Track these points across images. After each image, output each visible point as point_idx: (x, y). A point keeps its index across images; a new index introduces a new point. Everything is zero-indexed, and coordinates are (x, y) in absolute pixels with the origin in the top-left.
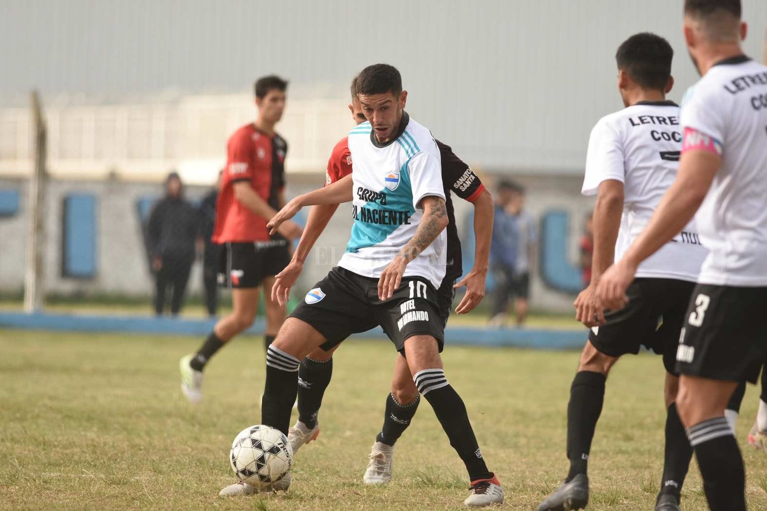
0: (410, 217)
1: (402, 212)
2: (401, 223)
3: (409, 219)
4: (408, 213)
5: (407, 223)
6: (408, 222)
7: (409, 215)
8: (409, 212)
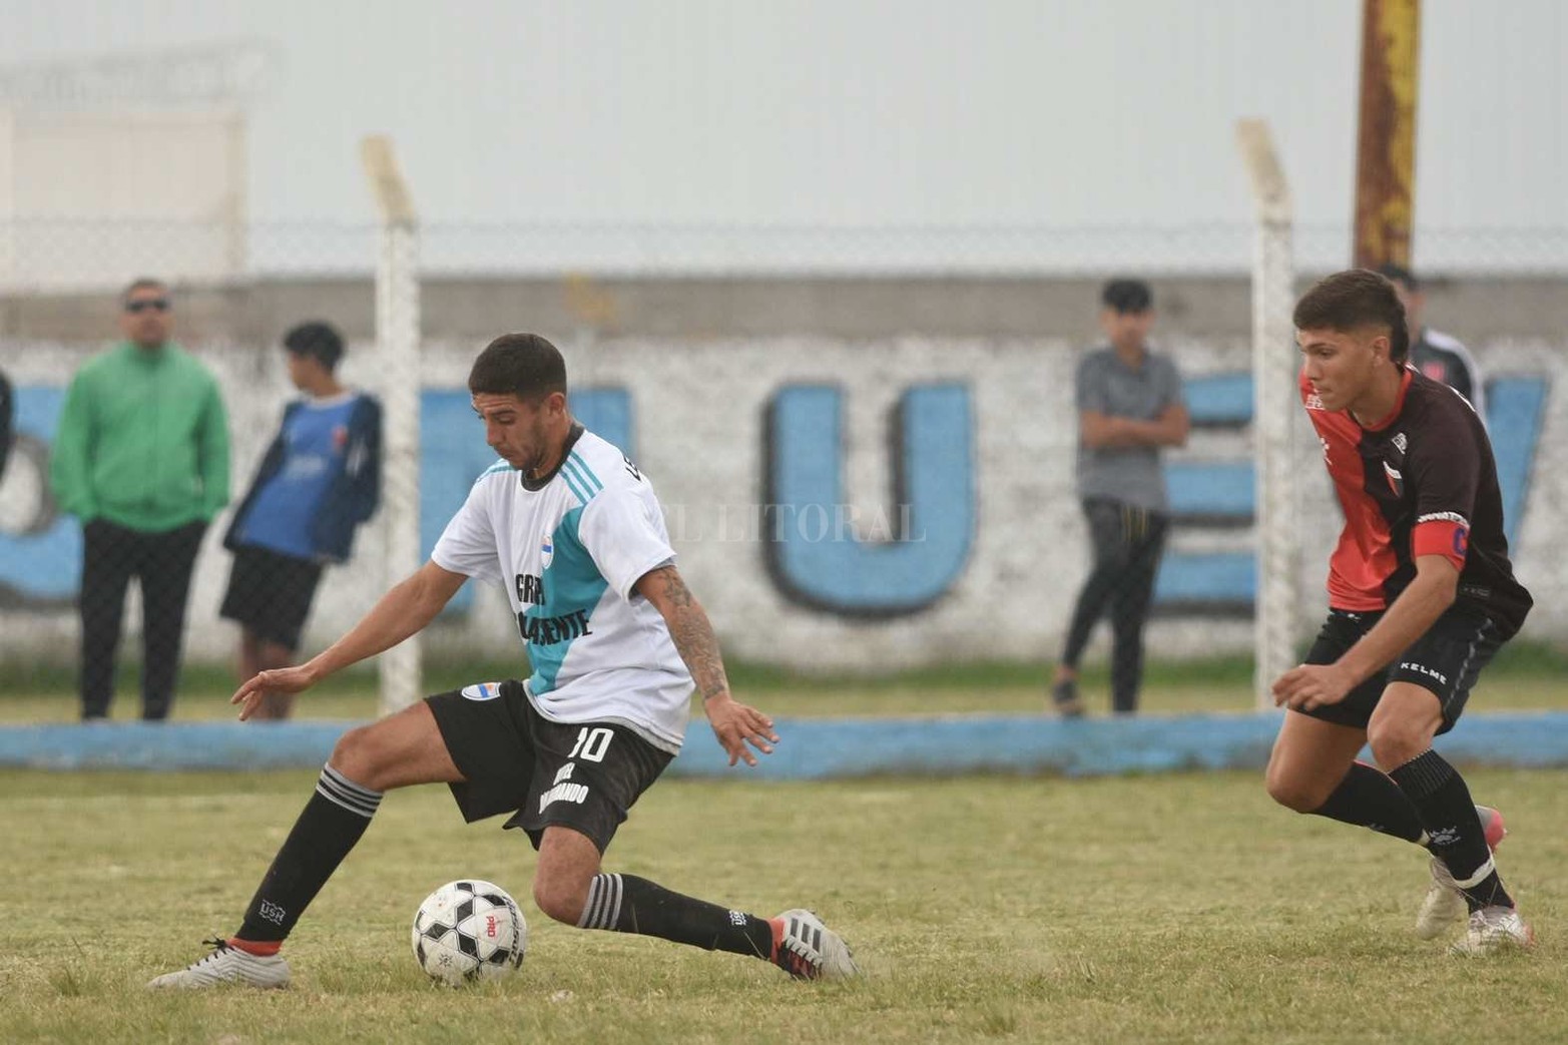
0: (587, 621)
1: (572, 615)
2: (576, 636)
3: (588, 625)
4: (583, 614)
5: (586, 633)
6: (589, 631)
7: (585, 618)
8: (584, 611)
